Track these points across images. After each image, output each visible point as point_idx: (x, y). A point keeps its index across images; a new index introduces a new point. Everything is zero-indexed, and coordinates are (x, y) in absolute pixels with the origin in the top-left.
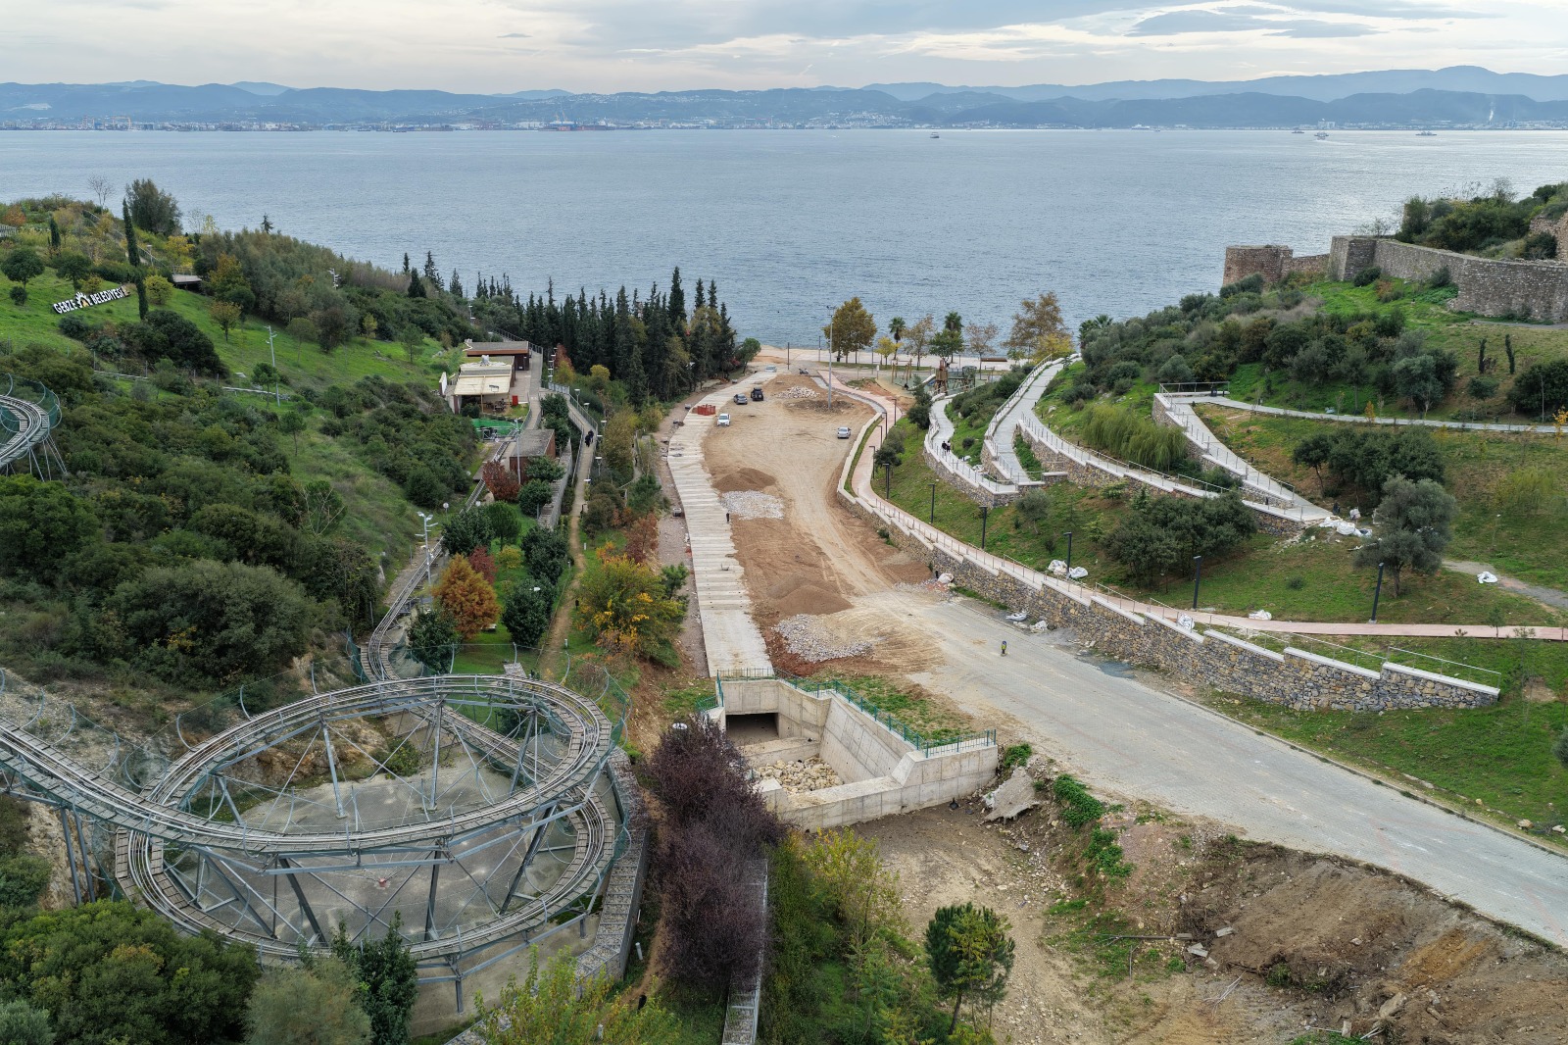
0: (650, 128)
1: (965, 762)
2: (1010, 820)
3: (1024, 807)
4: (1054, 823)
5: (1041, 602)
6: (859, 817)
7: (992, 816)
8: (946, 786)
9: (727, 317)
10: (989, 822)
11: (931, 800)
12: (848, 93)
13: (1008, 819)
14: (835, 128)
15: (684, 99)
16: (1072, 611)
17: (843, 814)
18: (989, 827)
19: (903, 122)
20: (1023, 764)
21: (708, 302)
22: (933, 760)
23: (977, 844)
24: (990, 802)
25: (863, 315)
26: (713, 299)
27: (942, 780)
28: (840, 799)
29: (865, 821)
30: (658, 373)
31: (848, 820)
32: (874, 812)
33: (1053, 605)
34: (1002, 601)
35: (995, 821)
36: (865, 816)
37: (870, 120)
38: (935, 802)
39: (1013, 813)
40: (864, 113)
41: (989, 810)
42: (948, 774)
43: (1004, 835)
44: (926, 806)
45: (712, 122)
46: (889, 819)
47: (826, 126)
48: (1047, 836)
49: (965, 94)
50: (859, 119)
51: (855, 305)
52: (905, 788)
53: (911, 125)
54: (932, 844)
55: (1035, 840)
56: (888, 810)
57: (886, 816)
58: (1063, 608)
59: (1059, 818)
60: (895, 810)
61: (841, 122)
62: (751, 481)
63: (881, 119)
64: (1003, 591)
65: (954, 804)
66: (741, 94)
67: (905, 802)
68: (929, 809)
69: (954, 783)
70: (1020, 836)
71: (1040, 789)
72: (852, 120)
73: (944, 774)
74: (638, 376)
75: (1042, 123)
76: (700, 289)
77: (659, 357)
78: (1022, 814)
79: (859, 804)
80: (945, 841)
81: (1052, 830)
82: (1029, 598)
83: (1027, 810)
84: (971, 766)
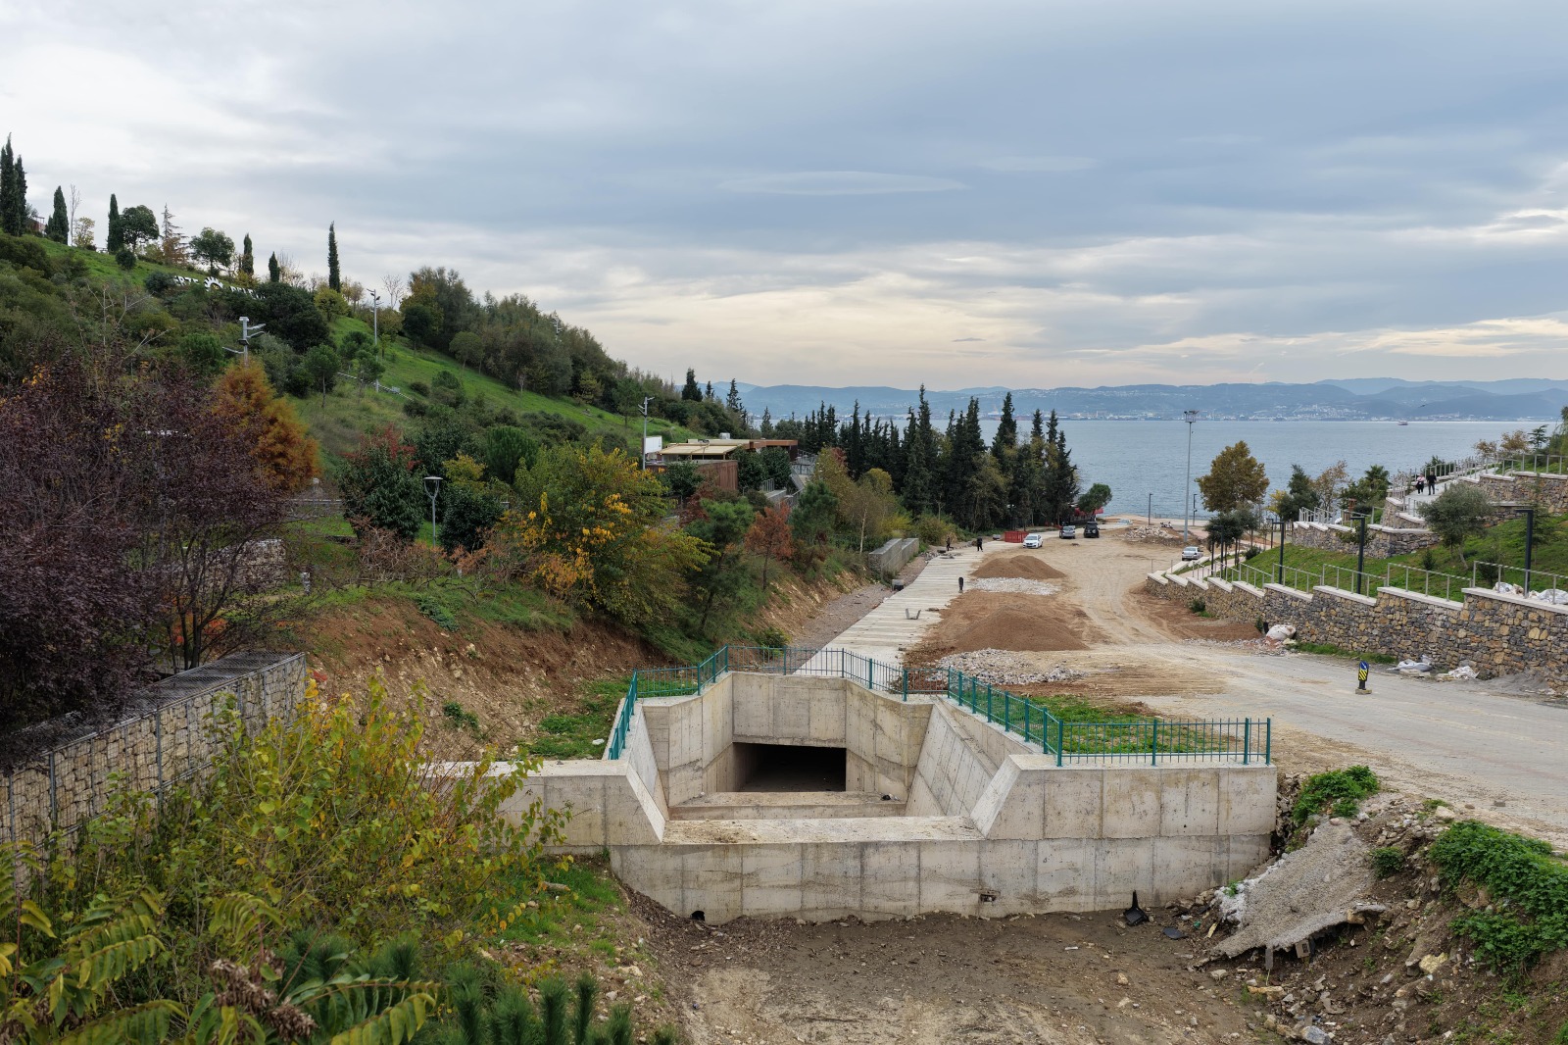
0: (1086, 419)
1: (1173, 797)
2: (1287, 957)
3: (1334, 918)
4: (1430, 964)
5: (1462, 633)
6: (853, 903)
7: (1232, 945)
8: (1117, 860)
9: (1066, 450)
10: (1223, 960)
11: (1071, 892)
12: (1296, 388)
13: (1279, 953)
14: (1281, 419)
15: (1125, 394)
16: (1534, 634)
17: (804, 885)
18: (1220, 972)
19: (1358, 415)
20: (1348, 813)
21: (1047, 437)
22: (1075, 774)
23: (1161, 1010)
24: (1234, 905)
25: (1251, 463)
26: (1052, 433)
27: (1103, 839)
28: (799, 840)
29: (869, 918)
30: (960, 493)
31: (819, 904)
32: (892, 898)
33: (1490, 632)
34: (1383, 651)
35: (1242, 958)
36: (871, 902)
37: (1321, 413)
38: (1086, 903)
39: (1296, 934)
40: (1315, 406)
41: (1227, 927)
42: (1121, 823)
43: (1262, 1001)
44: (1055, 906)
45: (1151, 415)
46: (939, 922)
47: (1272, 418)
48: (1401, 1004)
49: (1429, 388)
50: (1308, 412)
51: (1241, 450)
52: (992, 841)
53: (1368, 418)
54: (1022, 991)
55: (1359, 1018)
56: (936, 898)
57: (931, 916)
58: (1512, 633)
59: (1445, 948)
60: (963, 903)
61: (1288, 415)
62: (1025, 569)
63: (1334, 412)
64: (1384, 630)
65: (1135, 913)
66: (1183, 389)
67: (991, 884)
68: (1064, 918)
69: (1142, 856)
70: (1312, 1006)
71: (1390, 868)
72: (1301, 413)
73: (1111, 820)
74: (917, 473)
75: (1524, 416)
76: (1037, 421)
77: (964, 474)
78: (1326, 939)
79: (852, 864)
80: (1070, 991)
81: (1420, 985)
82: (1438, 630)
83: (1341, 928)
84: (1194, 811)
